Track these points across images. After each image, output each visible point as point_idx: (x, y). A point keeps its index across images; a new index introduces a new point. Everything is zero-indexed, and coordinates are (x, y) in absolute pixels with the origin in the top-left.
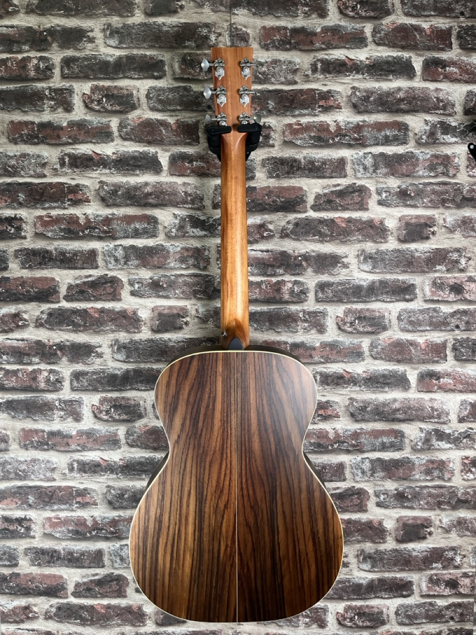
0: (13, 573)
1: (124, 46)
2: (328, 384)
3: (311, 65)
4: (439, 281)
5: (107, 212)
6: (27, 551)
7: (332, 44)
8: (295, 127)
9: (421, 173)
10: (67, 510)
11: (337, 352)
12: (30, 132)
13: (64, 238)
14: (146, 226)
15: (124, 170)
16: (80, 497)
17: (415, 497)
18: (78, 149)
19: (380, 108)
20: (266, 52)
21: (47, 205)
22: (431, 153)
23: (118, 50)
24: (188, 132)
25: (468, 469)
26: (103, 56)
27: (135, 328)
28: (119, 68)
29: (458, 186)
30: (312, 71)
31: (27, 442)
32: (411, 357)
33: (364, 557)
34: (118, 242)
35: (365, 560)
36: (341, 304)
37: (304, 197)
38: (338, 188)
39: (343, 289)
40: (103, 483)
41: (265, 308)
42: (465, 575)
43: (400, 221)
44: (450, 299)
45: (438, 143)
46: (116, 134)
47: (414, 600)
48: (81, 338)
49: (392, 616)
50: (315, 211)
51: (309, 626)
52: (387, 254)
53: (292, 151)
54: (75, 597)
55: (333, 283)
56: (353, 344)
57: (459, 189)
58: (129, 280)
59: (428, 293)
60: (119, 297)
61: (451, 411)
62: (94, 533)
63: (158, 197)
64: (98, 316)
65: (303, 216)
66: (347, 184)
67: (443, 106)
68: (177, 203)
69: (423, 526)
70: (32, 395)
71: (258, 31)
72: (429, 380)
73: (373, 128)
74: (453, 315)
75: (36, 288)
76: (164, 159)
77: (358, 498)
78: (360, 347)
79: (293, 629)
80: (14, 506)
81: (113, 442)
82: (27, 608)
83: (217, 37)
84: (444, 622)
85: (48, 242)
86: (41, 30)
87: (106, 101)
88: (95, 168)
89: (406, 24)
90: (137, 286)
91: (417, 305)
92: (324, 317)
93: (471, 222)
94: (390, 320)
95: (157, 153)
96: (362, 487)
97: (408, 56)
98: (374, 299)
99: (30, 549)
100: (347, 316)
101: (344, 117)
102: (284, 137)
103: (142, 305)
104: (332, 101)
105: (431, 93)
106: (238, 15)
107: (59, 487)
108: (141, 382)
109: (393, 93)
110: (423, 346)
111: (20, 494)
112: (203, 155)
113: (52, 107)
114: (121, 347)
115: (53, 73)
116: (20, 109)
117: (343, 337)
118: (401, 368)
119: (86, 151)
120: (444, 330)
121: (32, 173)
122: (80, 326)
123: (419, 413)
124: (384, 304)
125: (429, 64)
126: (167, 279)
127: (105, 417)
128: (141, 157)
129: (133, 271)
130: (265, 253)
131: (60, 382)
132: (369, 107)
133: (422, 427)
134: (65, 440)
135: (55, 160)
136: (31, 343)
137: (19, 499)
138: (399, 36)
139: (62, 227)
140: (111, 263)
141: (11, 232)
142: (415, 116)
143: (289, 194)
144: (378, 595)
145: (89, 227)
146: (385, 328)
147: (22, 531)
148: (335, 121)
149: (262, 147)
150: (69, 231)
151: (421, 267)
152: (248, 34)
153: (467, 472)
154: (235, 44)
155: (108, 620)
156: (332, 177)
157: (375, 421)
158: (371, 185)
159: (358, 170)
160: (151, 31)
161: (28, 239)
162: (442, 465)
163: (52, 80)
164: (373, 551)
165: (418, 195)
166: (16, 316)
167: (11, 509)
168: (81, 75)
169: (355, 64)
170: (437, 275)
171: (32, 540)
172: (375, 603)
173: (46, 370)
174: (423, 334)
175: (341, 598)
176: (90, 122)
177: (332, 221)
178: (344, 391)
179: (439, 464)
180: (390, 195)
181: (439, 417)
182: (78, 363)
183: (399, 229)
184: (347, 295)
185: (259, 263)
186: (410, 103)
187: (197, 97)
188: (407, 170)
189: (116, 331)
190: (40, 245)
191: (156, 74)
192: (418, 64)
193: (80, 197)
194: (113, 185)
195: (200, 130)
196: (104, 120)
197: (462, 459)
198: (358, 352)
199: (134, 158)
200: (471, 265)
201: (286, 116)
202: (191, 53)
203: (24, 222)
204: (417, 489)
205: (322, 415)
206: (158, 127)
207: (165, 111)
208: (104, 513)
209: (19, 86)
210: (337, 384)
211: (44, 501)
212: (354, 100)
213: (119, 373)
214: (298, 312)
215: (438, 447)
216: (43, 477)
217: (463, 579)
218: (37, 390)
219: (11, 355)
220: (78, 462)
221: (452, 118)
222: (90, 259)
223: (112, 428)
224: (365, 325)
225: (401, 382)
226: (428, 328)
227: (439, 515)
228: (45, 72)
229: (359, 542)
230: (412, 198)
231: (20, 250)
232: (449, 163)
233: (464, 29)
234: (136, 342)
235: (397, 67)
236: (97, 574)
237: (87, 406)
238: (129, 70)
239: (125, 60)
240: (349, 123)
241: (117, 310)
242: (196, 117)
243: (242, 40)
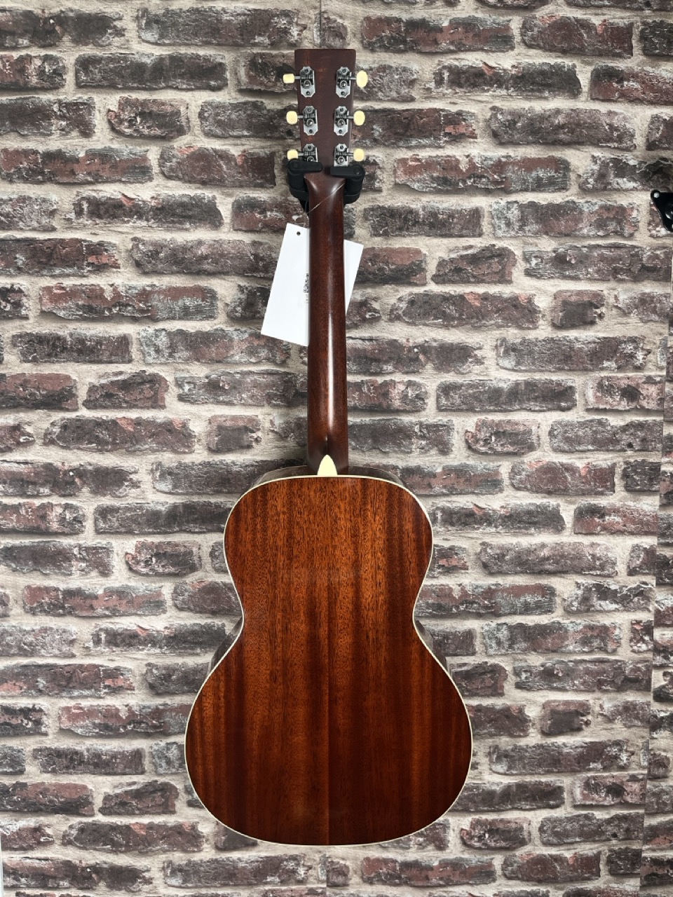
0: (17, 783)
1: (167, 42)
2: (452, 524)
3: (434, 74)
4: (607, 383)
5: (144, 282)
6: (37, 753)
7: (464, 45)
8: (410, 163)
9: (585, 231)
10: (91, 696)
11: (466, 480)
12: (32, 166)
13: (83, 319)
14: (200, 302)
15: (167, 222)
16: (109, 680)
17: (568, 675)
18: (101, 191)
19: (530, 138)
20: (371, 55)
21: (57, 272)
22: (600, 203)
23: (158, 48)
24: (259, 170)
25: (638, 637)
26: (136, 56)
27: (185, 446)
28: (159, 74)
29: (636, 250)
30: (436, 82)
31: (35, 605)
32: (566, 487)
33: (498, 755)
34: (160, 326)
35: (499, 759)
36: (471, 414)
37: (423, 264)
38: (470, 252)
39: (474, 393)
40: (142, 660)
41: (367, 419)
42: (634, 778)
43: (555, 298)
44: (621, 408)
45: (610, 190)
46: (156, 169)
47: (564, 812)
48: (109, 460)
49: (535, 833)
50: (437, 283)
51: (424, 847)
52: (536, 345)
53: (407, 197)
54: (104, 814)
55: (462, 385)
56: (488, 469)
57: (637, 255)
58: (176, 379)
59: (591, 399)
60: (162, 404)
61: (618, 559)
62: (129, 728)
63: (216, 262)
64: (132, 430)
65: (421, 290)
66: (483, 245)
67: (617, 136)
68: (244, 271)
69: (578, 714)
70: (41, 540)
71: (359, 24)
72: (589, 519)
73: (520, 167)
74: (624, 429)
75: (44, 389)
76: (225, 207)
77: (492, 678)
78: (497, 473)
79: (402, 851)
80: (18, 691)
81: (154, 604)
82: (38, 830)
83: (301, 31)
84: (605, 841)
85: (59, 325)
86: (46, 15)
87: (141, 122)
88: (126, 219)
89: (569, 18)
90: (187, 387)
91: (576, 416)
92: (449, 432)
93: (652, 301)
94: (538, 437)
95: (214, 198)
96: (496, 662)
97: (570, 64)
98: (518, 407)
99: (40, 750)
100: (479, 431)
101: (480, 150)
102: (395, 177)
103: (194, 415)
104: (464, 126)
105: (602, 118)
107: (81, 666)
108: (195, 521)
109: (549, 116)
110: (583, 472)
111: (25, 675)
112: (281, 203)
113: (63, 130)
114: (165, 473)
115: (65, 80)
116: (17, 131)
117: (474, 459)
118: (552, 502)
119: (112, 195)
120: (611, 450)
121: (35, 224)
122: (107, 443)
123: (576, 562)
124: (531, 414)
125: (599, 77)
126: (229, 378)
127: (144, 570)
128: (192, 204)
129: (182, 367)
130: (367, 343)
131: (81, 522)
132: (516, 137)
133: (579, 581)
134: (88, 602)
135: (67, 207)
136: (38, 467)
137: (25, 683)
138: (559, 35)
139: (80, 303)
140: (150, 355)
141: (7, 309)
142: (579, 150)
143: (402, 259)
144: (516, 806)
145: (119, 303)
146: (531, 448)
147: (28, 726)
148: (468, 156)
149: (365, 191)
150: (90, 309)
151: (583, 363)
152: (345, 28)
153: (638, 642)
154: (327, 42)
155: (150, 845)
156: (461, 236)
157: (516, 573)
158: (516, 248)
159: (499, 226)
160: (206, 20)
161: (31, 321)
162: (604, 633)
163: (62, 90)
164: (510, 747)
165: (581, 262)
166: (16, 429)
167: (13, 697)
168: (105, 83)
169: (496, 74)
170: (604, 374)
171: (44, 738)
172: (511, 815)
173: (60, 505)
174: (583, 455)
175: (466, 810)
176: (116, 151)
177: (462, 297)
178: (474, 534)
179: (601, 631)
180: (542, 262)
181: (602, 567)
182: (105, 495)
183: (553, 310)
184: (481, 401)
185: (360, 357)
186: (572, 131)
187: (271, 118)
188: (566, 227)
189: (158, 451)
190: (48, 328)
191: (212, 83)
192: (584, 76)
193: (105, 260)
194: (152, 244)
195: (276, 166)
196: (139, 149)
197: (632, 624)
198: (495, 481)
199: (182, 205)
200: (650, 361)
201: (399, 147)
202: (264, 54)
203: (25, 295)
204: (571, 664)
205: (443, 566)
206: (217, 161)
207: (226, 138)
208: (143, 701)
209: (15, 97)
210: (465, 524)
211: (59, 685)
212: (494, 126)
213: (163, 509)
214: (412, 425)
215: (599, 608)
216: (57, 652)
217: (630, 784)
218: (47, 533)
219: (10, 484)
220: (107, 631)
221: (630, 153)
222: (120, 349)
223: (153, 585)
224: (505, 444)
225: (552, 521)
226: (590, 447)
227: (599, 699)
228: (53, 77)
229: (491, 735)
230: (572, 266)
231: (20, 336)
232: (624, 217)
233: (650, 27)
234: (186, 466)
235: (555, 79)
236: (134, 783)
237: (118, 554)
238: (175, 77)
239: (167, 62)
240: (486, 159)
241: (159, 421)
242: (270, 147)
243: (337, 35)
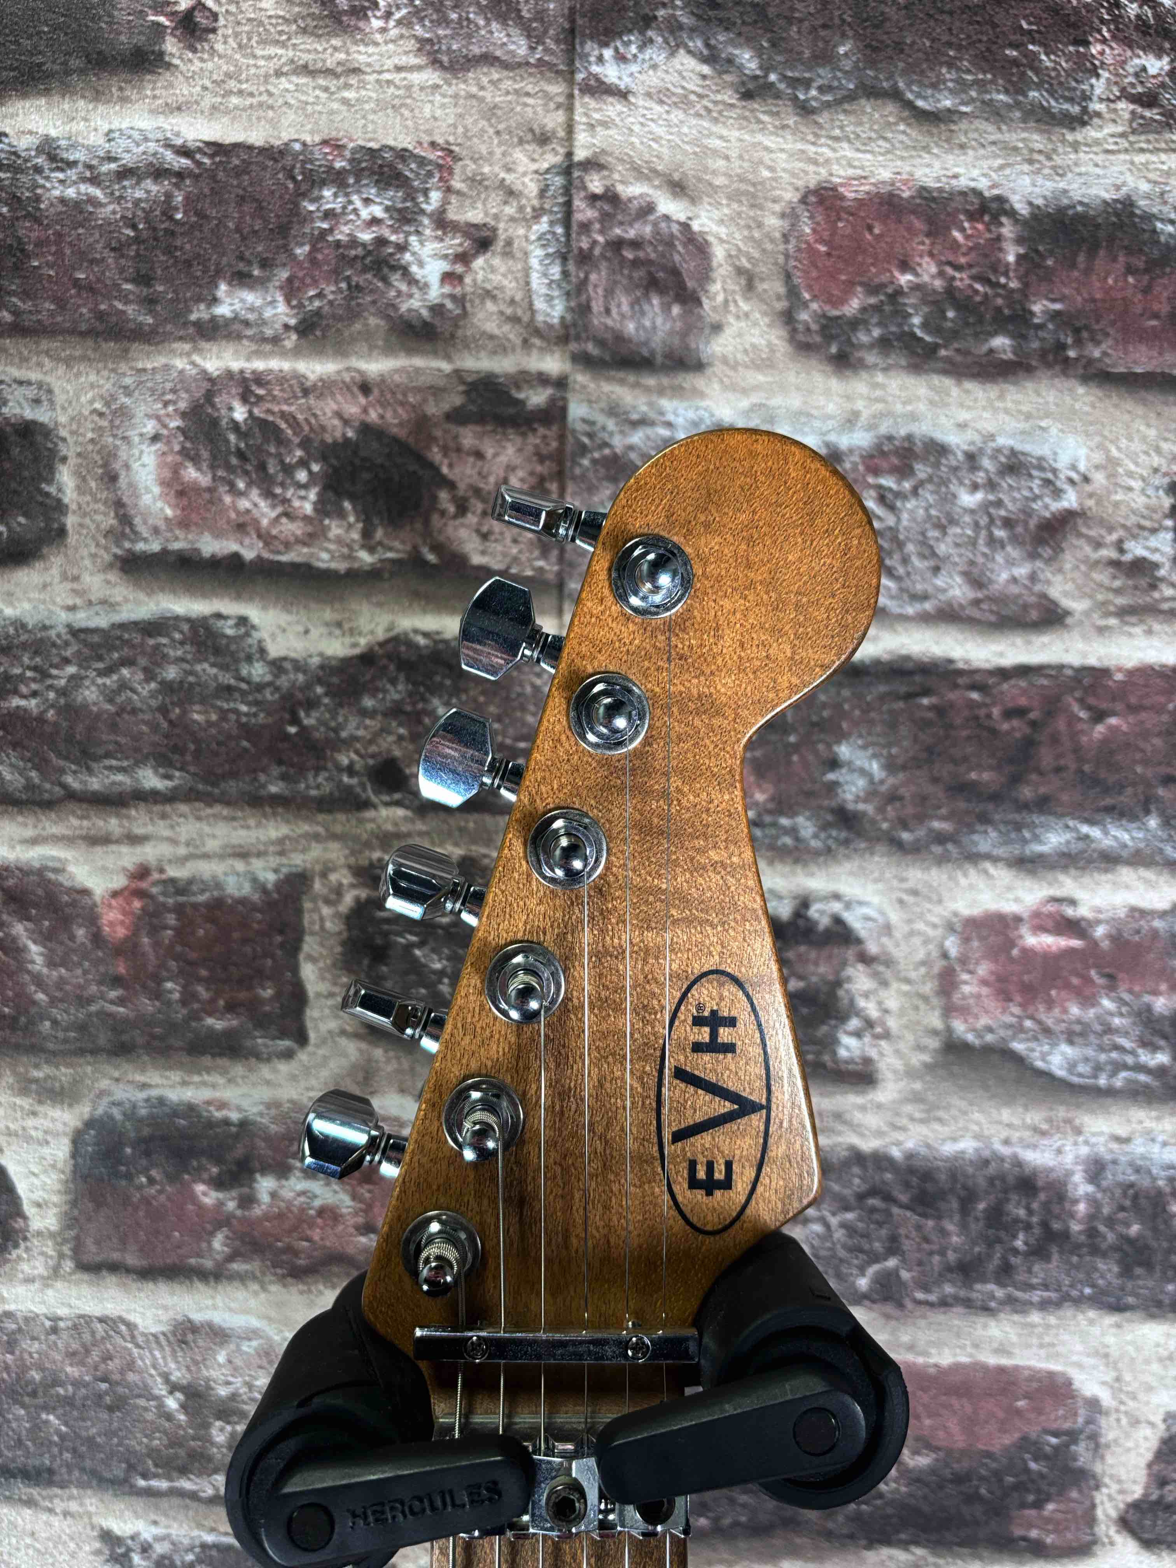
8: (1031, 942)
20: (835, 384)
37: (1081, 1449)
53: (1006, 1115)
68: (131, 1467)
71: (773, 222)
76: (35, 1154)
83: (463, 258)
102: (949, 1011)
106: (623, 95)
152: (699, 246)
154: (597, 320)
187: (292, 704)
195: (310, 945)
201: (974, 858)
202: (259, 379)
207: (48, 805)
242: (282, 847)
243: (652, 284)
